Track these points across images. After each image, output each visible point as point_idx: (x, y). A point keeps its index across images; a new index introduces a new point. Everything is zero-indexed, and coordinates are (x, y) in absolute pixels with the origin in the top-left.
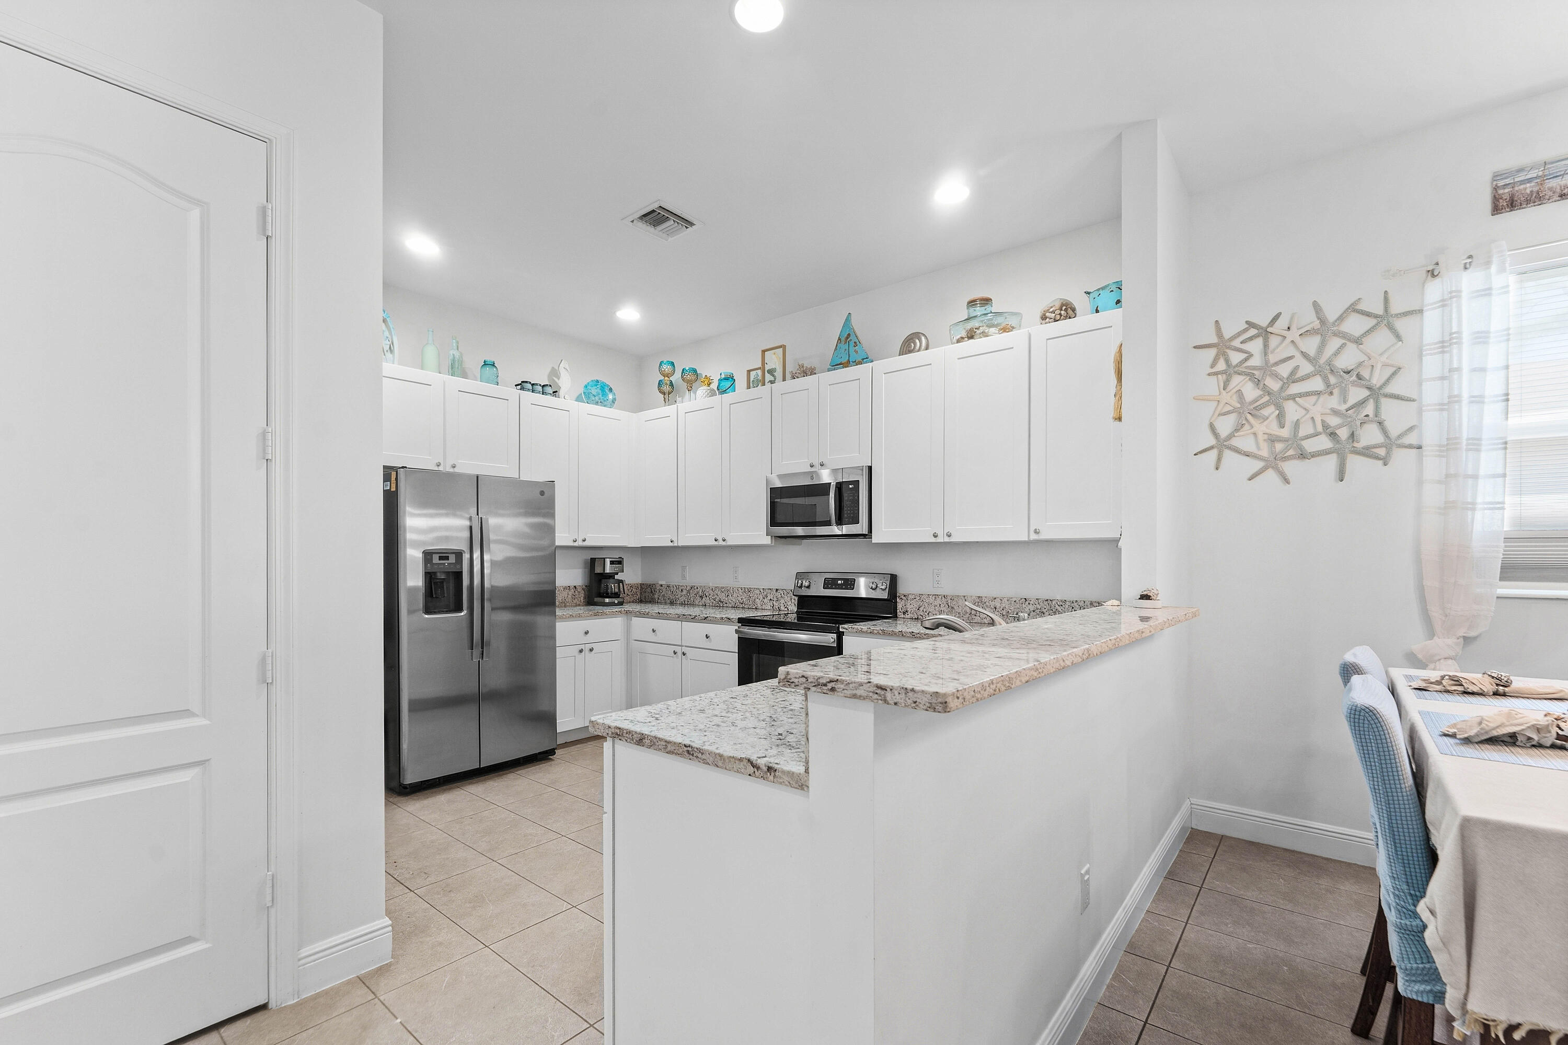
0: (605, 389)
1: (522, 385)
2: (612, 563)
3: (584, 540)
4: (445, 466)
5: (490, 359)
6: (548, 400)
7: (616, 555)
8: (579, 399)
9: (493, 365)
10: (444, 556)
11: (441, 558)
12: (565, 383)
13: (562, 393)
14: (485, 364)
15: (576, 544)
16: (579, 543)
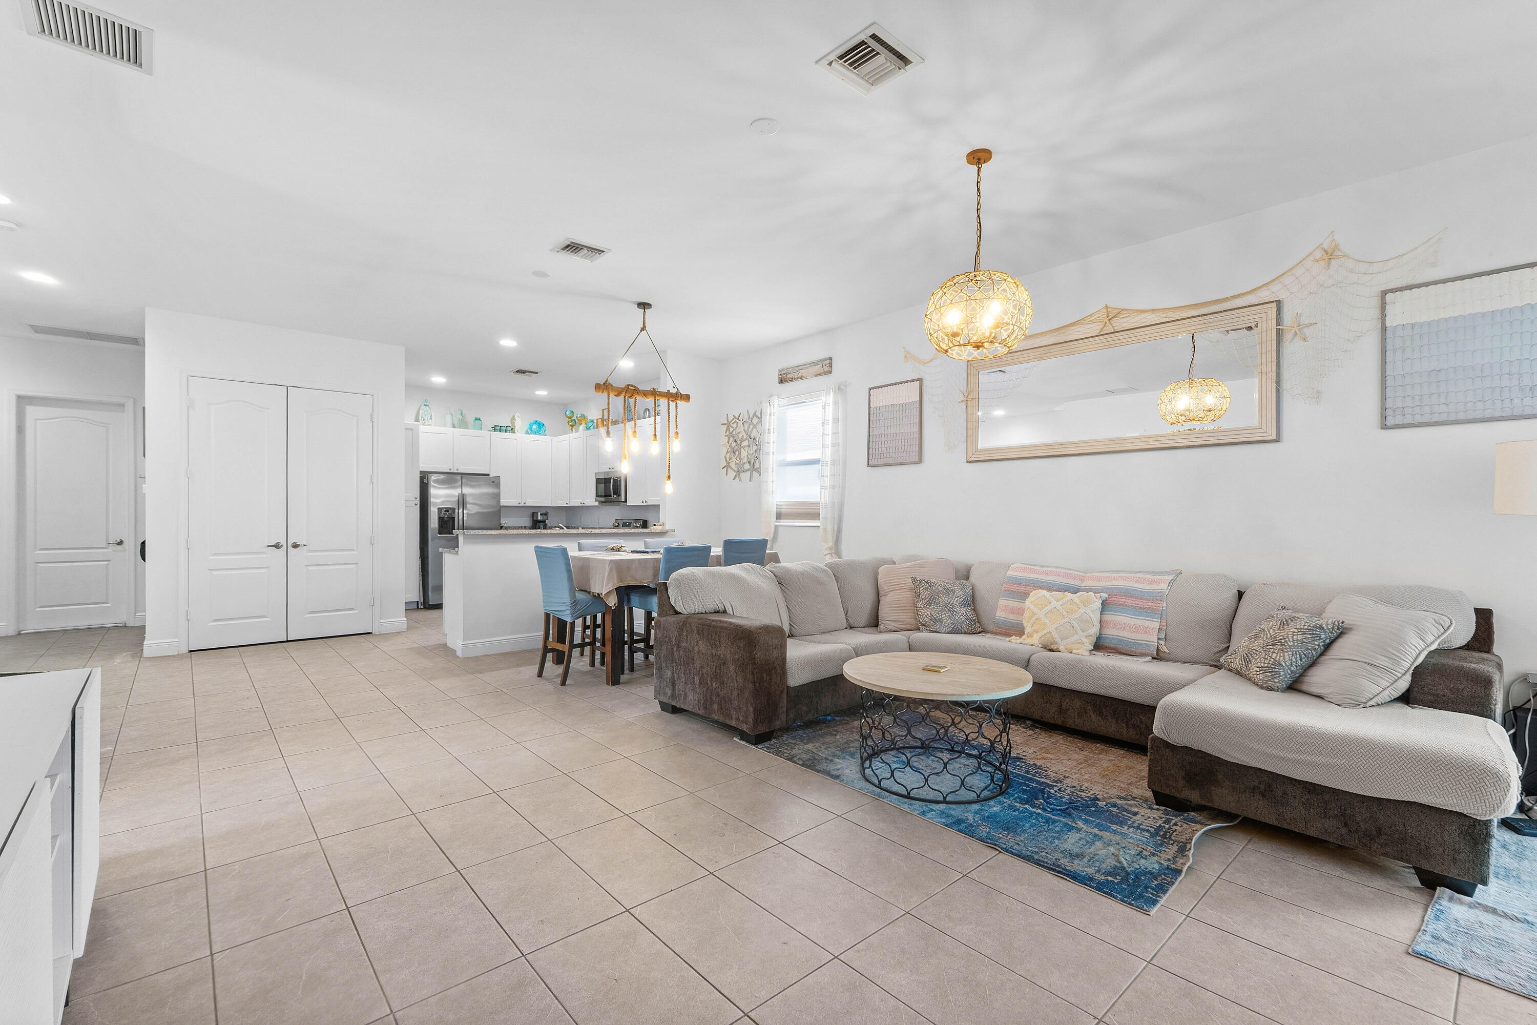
0: (541, 425)
1: (495, 428)
2: (541, 514)
3: (525, 503)
4: (453, 469)
5: (478, 416)
6: (508, 435)
7: (544, 511)
8: (527, 433)
9: (480, 420)
10: (447, 510)
11: (445, 511)
12: (518, 424)
13: (516, 430)
14: (476, 419)
15: (520, 505)
16: (522, 504)
